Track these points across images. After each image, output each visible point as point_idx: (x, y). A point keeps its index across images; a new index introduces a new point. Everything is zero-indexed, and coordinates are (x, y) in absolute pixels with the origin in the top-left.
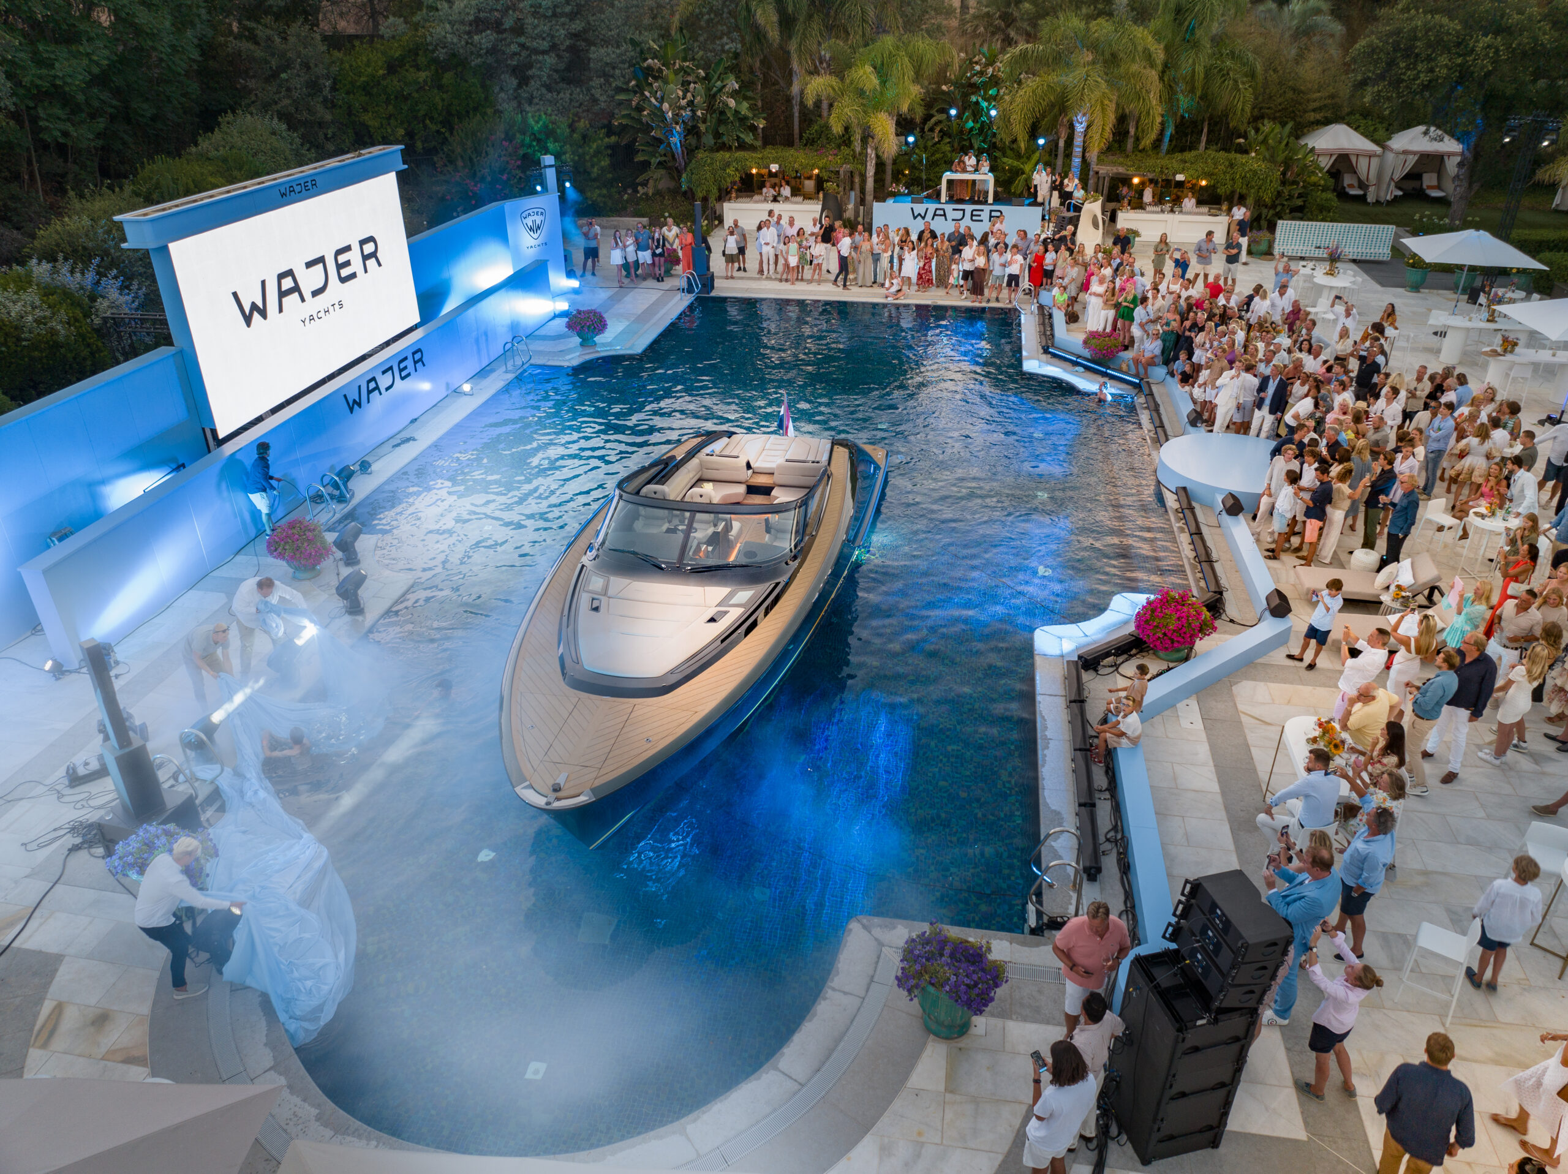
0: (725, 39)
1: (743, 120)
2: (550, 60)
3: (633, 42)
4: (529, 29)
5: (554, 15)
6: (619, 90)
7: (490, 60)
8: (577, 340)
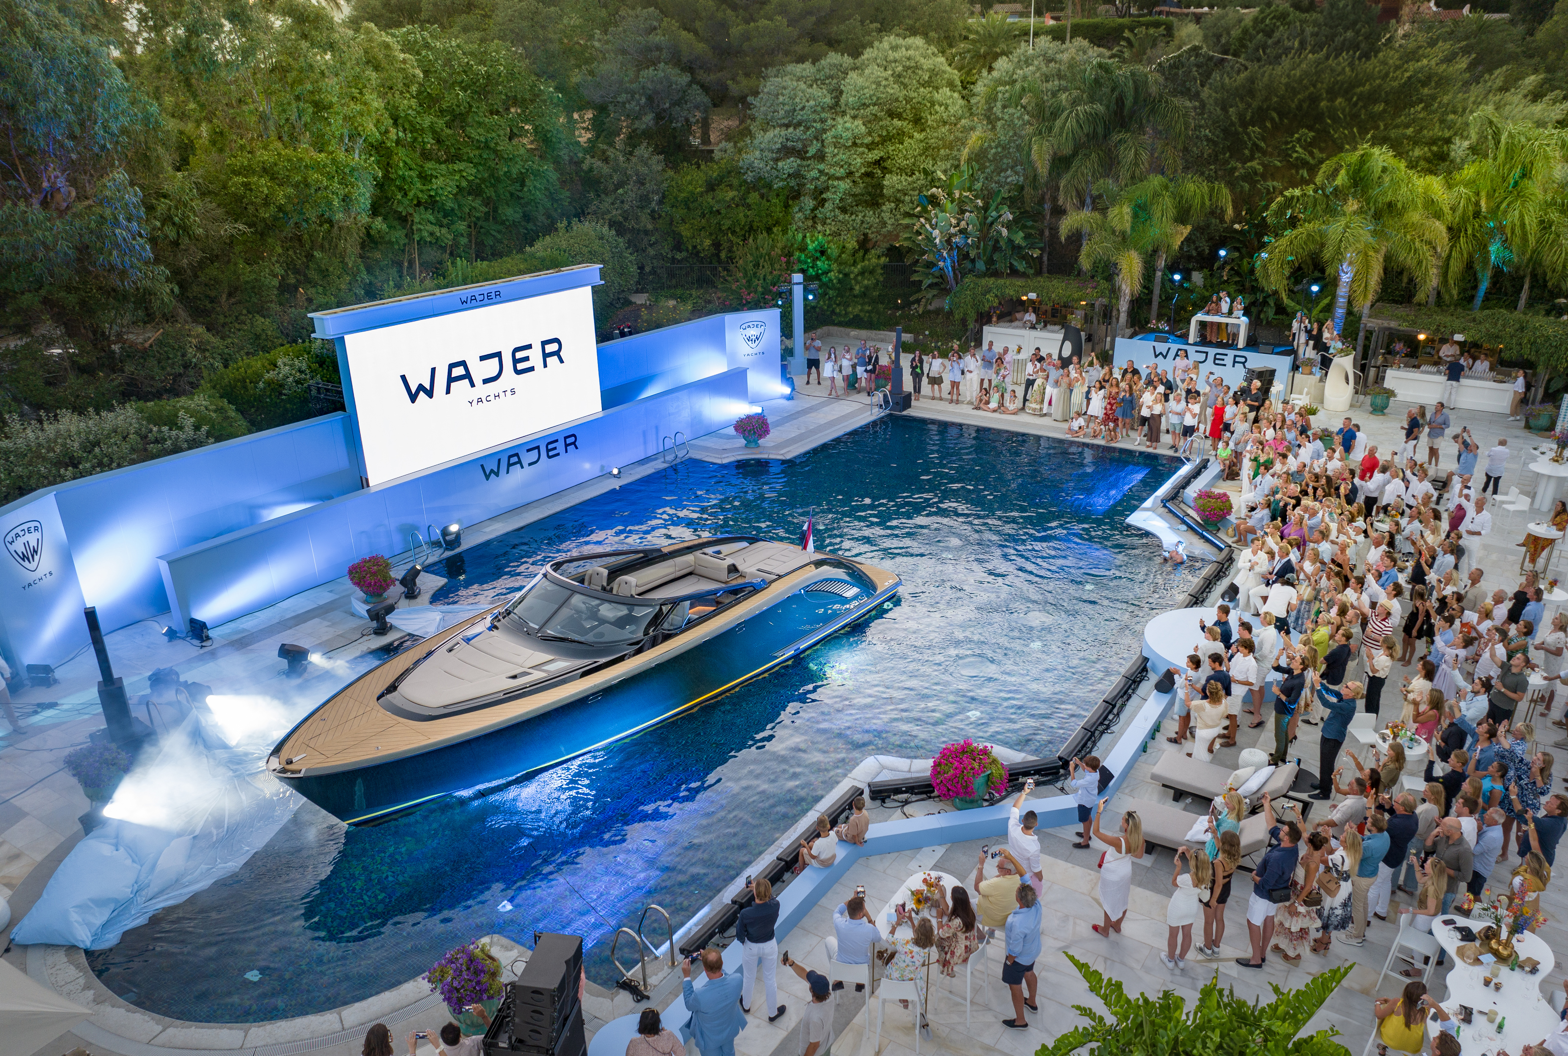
0: (1009, 172)
1: (1016, 249)
2: (844, 185)
3: (926, 172)
4: (829, 158)
5: (855, 144)
6: (907, 215)
7: (793, 183)
8: (743, 442)
